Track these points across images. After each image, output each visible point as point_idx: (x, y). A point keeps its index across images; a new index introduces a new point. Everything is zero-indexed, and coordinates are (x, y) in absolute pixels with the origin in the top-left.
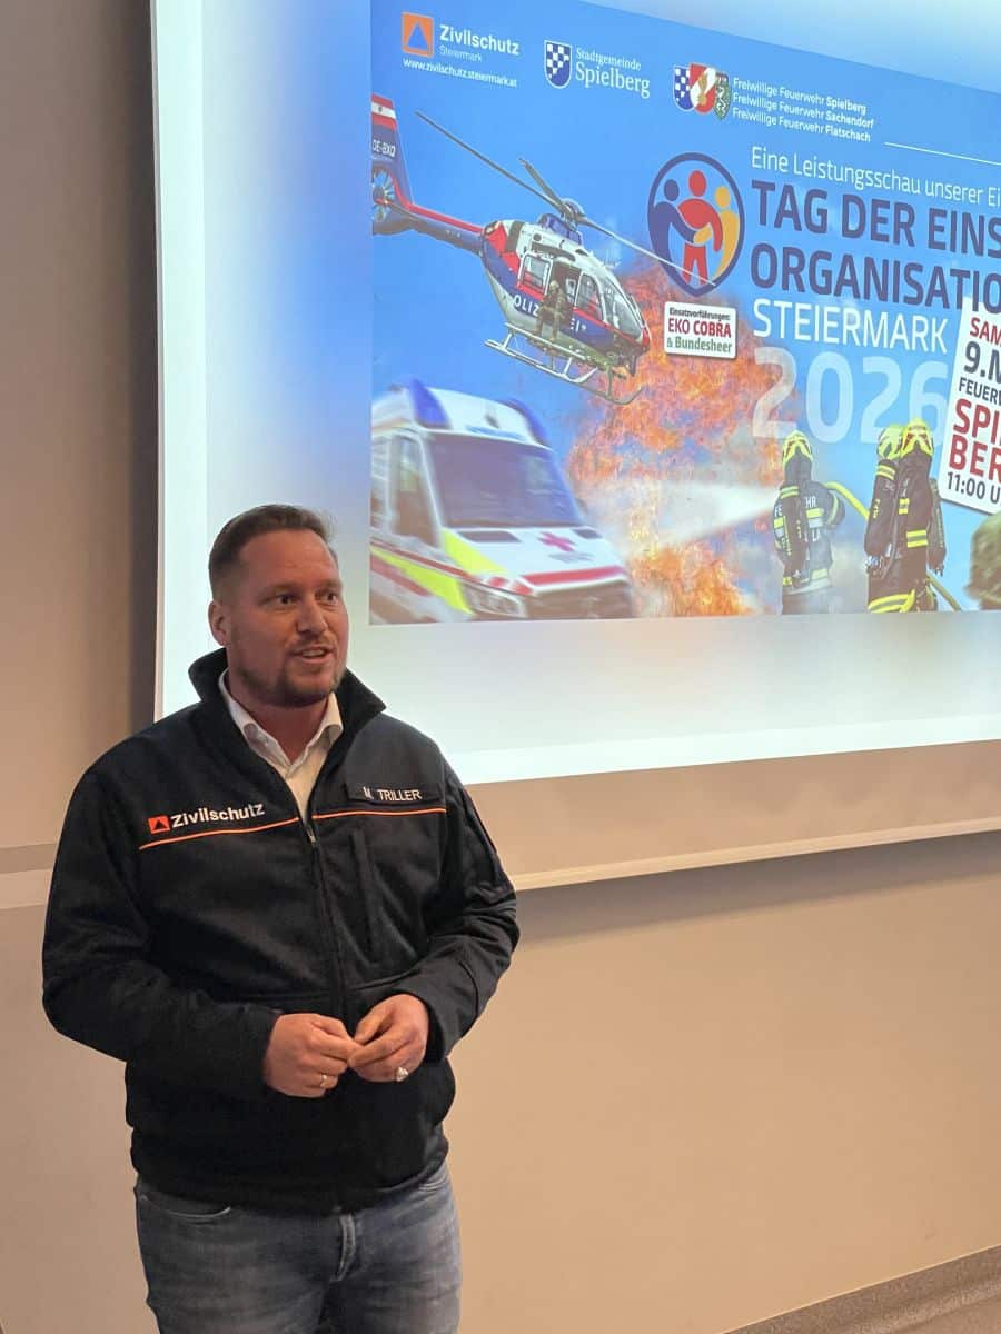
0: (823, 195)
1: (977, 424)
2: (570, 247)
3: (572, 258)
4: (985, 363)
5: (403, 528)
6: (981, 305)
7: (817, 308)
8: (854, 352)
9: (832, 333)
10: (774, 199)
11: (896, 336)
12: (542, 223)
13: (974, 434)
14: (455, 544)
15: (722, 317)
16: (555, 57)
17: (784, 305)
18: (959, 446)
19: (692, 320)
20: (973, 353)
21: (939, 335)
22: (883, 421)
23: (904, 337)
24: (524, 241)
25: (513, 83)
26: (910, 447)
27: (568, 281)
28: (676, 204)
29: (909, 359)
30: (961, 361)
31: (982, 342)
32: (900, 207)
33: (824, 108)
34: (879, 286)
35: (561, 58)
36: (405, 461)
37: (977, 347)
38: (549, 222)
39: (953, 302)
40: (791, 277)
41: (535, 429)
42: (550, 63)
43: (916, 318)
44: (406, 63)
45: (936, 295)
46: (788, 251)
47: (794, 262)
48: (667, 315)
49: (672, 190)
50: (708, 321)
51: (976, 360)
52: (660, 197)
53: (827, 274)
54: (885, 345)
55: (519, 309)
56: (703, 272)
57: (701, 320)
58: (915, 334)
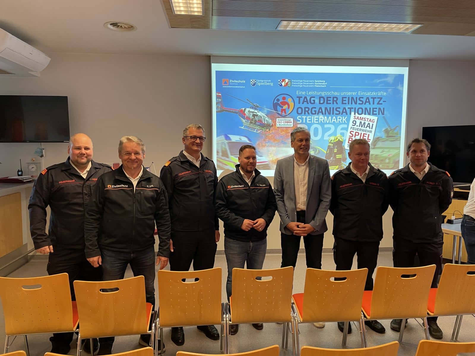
0: (314, 97)
1: (355, 135)
2: (256, 111)
3: (257, 113)
4: (358, 124)
5: (223, 156)
6: (356, 114)
7: (313, 117)
10: (302, 100)
12: (250, 108)
13: (355, 137)
14: (232, 158)
17: (304, 117)
20: (354, 122)
21: (345, 120)
23: (335, 120)
24: (246, 111)
25: (244, 87)
26: (337, 140)
27: (255, 117)
28: (279, 102)
30: (351, 124)
33: (315, 82)
34: (328, 112)
35: (254, 82)
36: (223, 146)
37: (356, 121)
38: (252, 108)
40: (306, 112)
41: (249, 140)
42: (252, 83)
43: (338, 117)
44: (223, 87)
46: (305, 108)
47: (307, 109)
49: (278, 100)
50: (286, 121)
51: (355, 124)
52: (276, 101)
53: (315, 111)
54: (330, 122)
55: (246, 122)
56: (285, 113)
57: (285, 121)
58: (338, 120)
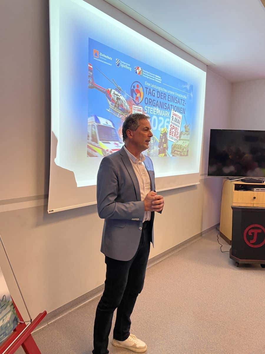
0: (154, 91)
1: (173, 128)
2: (119, 94)
3: (119, 96)
4: (174, 119)
6: (174, 110)
7: (153, 108)
8: (158, 116)
9: (156, 113)
10: (148, 90)
11: (163, 114)
12: (115, 90)
13: (172, 130)
14: (101, 144)
15: (140, 109)
16: (118, 61)
18: (171, 132)
19: (136, 109)
21: (169, 114)
22: (161, 127)
24: (112, 93)
25: (111, 65)
26: (165, 131)
27: (119, 100)
28: (135, 89)
29: (165, 118)
30: (171, 119)
31: (174, 116)
32: (164, 94)
33: (155, 77)
35: (118, 62)
36: (93, 129)
38: (116, 90)
39: (170, 110)
40: (150, 103)
41: (113, 125)
42: (117, 62)
43: (166, 112)
44: (94, 58)
45: (168, 109)
46: (150, 99)
47: (150, 101)
48: (133, 108)
49: (134, 87)
50: (139, 109)
51: (173, 119)
53: (155, 103)
55: (111, 104)
56: (138, 101)
58: (166, 114)
